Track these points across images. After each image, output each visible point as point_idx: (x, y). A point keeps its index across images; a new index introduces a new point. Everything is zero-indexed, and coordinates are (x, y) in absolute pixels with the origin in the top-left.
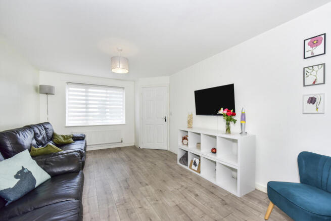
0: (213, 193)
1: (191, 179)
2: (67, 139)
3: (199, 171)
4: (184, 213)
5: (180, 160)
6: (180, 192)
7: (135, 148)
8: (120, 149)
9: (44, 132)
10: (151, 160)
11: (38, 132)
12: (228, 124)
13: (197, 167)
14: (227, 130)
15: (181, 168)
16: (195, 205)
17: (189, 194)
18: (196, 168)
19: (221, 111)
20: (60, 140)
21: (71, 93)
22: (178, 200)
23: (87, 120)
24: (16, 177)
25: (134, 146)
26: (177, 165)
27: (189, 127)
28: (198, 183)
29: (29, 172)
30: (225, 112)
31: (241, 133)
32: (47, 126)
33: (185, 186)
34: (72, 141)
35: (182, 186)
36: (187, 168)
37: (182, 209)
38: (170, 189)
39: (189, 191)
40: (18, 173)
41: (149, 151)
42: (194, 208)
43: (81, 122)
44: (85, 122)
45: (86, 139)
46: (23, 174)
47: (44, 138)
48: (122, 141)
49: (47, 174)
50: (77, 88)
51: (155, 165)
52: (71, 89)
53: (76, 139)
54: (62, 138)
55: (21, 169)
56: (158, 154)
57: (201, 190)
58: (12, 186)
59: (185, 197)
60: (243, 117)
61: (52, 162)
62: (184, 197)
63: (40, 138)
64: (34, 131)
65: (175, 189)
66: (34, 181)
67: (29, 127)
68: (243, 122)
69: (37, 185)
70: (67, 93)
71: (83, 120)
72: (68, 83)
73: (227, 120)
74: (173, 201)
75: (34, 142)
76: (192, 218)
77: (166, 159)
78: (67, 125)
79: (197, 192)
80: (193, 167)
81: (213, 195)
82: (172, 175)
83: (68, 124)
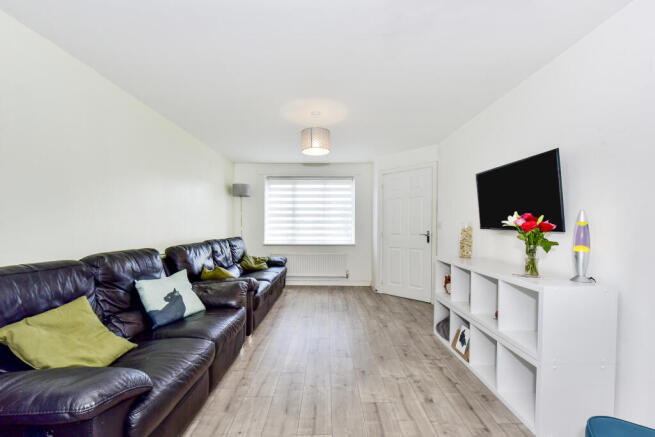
0: (471, 409)
1: (441, 369)
2: (259, 262)
3: (466, 356)
4: (379, 420)
5: (438, 325)
6: (398, 385)
7: (369, 290)
8: (342, 289)
9: (228, 251)
10: (382, 316)
11: (219, 250)
12: (531, 252)
13: (465, 347)
14: (527, 269)
15: (437, 343)
16: (409, 415)
17: (413, 394)
18: (462, 349)
19: (514, 220)
20: (249, 264)
21: (273, 193)
22: (382, 396)
23: (293, 235)
24: (166, 299)
25: (370, 287)
26: (432, 335)
27: (462, 257)
28: (450, 380)
29: (180, 297)
30: (521, 222)
31: (573, 279)
32: (234, 243)
33: (418, 378)
34: (266, 266)
35: (411, 376)
36: (448, 344)
37: (381, 412)
38: (384, 373)
39: (419, 387)
40: (169, 295)
41: (392, 299)
42: (404, 420)
43: (285, 238)
44: (290, 238)
45: (287, 265)
46: (174, 298)
47: (226, 259)
48: (347, 277)
49: (200, 303)
50: (281, 184)
51: (386, 326)
52: (273, 186)
53: (272, 264)
54: (252, 261)
55: (172, 291)
56: (406, 308)
57: (447, 394)
58: (160, 309)
59: (402, 396)
60: (583, 237)
61: (211, 289)
62: (398, 395)
63: (220, 259)
64: (212, 248)
65: (393, 376)
66: (183, 308)
67: (208, 243)
68: (581, 250)
69: (186, 314)
70: (267, 193)
71: (288, 235)
72: (268, 178)
73: (528, 243)
74: (373, 395)
75: (210, 263)
76: (386, 433)
77: (415, 320)
78: (266, 242)
79: (436, 396)
80: (459, 344)
81: (469, 412)
82: (404, 351)
83: (268, 240)
